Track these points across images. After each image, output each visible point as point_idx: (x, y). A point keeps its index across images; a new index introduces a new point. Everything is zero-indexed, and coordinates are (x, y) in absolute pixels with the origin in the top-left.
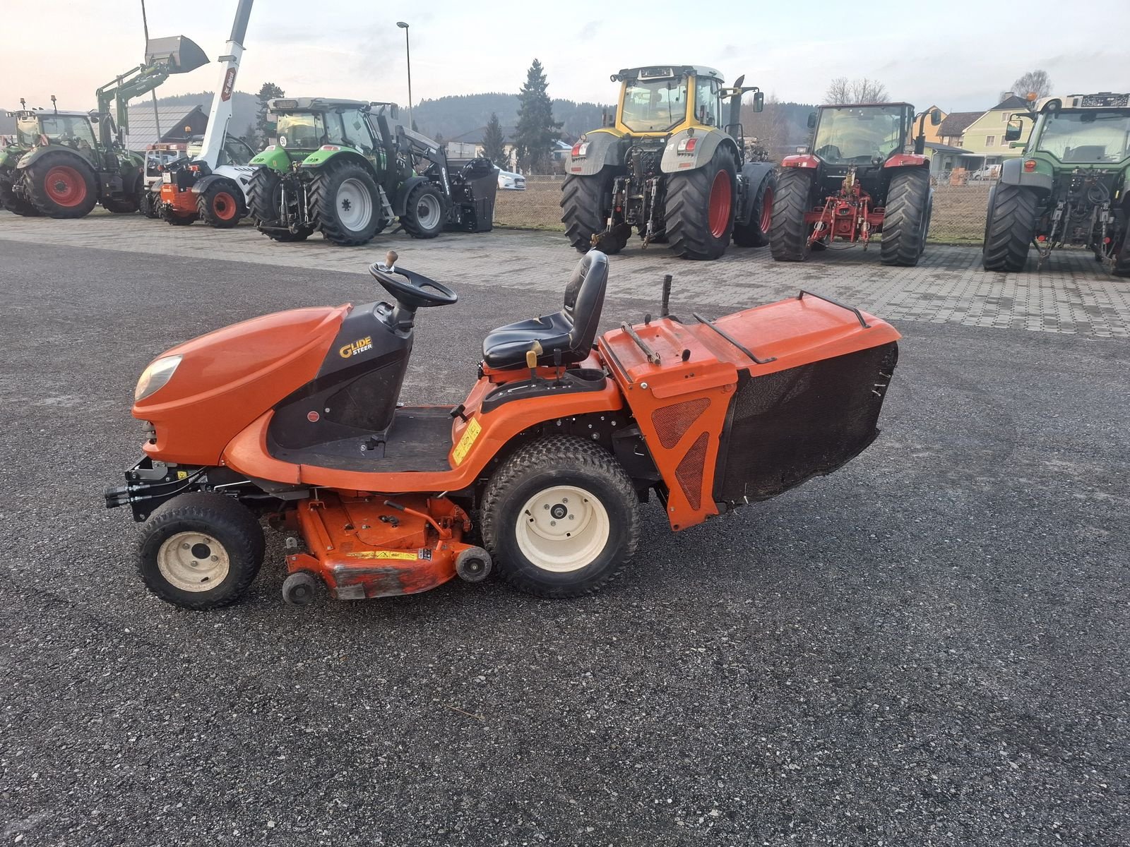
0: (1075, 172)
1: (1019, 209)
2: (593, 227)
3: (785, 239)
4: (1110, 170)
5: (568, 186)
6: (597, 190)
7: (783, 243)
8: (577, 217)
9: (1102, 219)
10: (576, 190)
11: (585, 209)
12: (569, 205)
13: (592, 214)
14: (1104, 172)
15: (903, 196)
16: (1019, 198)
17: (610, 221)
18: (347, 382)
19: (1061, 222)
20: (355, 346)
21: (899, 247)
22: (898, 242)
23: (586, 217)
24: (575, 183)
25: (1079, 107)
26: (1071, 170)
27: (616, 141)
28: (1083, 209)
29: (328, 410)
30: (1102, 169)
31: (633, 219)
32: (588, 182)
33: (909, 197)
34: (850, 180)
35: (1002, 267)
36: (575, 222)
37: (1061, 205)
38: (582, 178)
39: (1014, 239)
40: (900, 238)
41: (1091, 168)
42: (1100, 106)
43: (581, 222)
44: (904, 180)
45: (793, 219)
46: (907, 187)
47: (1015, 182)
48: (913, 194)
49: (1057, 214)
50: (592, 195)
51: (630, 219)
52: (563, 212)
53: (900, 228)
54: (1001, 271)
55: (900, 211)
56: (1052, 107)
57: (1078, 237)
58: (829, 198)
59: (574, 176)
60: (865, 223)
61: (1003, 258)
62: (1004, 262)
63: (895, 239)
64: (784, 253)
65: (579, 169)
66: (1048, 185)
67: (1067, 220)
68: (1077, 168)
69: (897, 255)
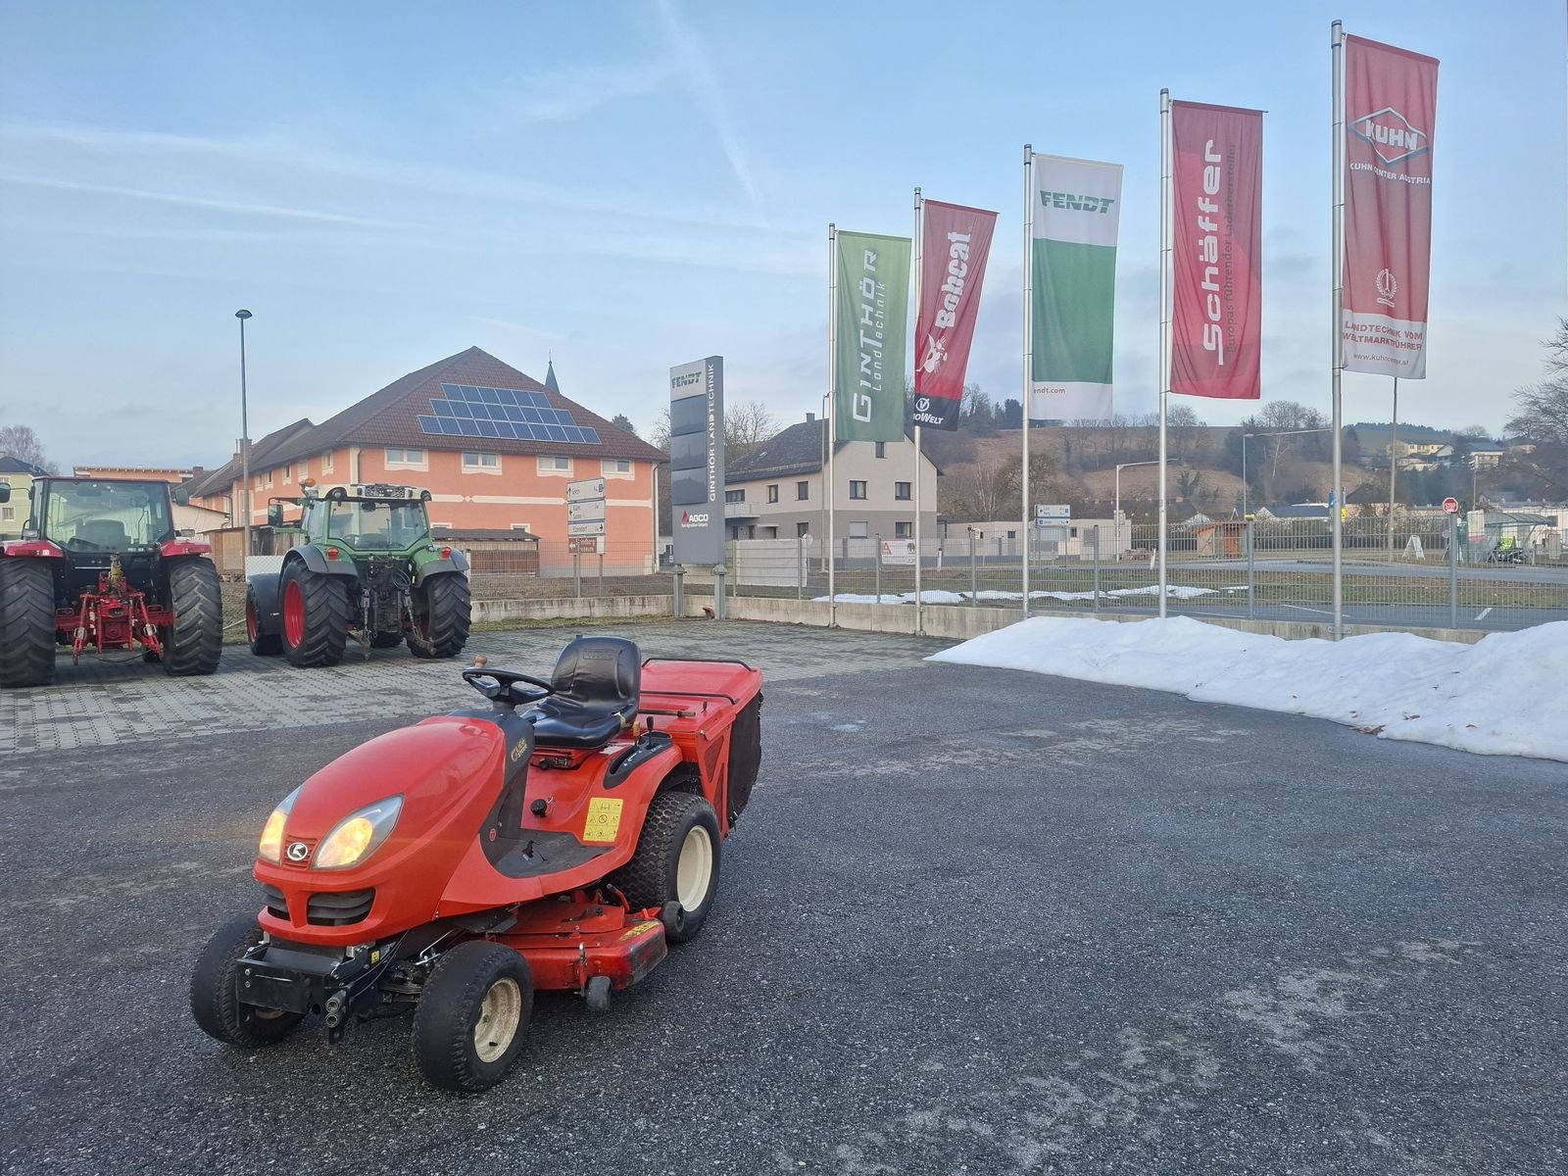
0: (371, 558)
1: (332, 598)
3: (31, 655)
4: (401, 557)
7: (26, 662)
9: (407, 604)
14: (398, 559)
15: (195, 590)
16: (329, 587)
19: (371, 610)
21: (200, 652)
22: (199, 644)
25: (363, 496)
26: (366, 557)
28: (388, 594)
30: (396, 556)
33: (203, 590)
34: (114, 571)
35: (320, 661)
37: (367, 592)
39: (333, 630)
40: (201, 640)
41: (390, 555)
42: (381, 496)
44: (189, 572)
45: (40, 625)
46: (197, 580)
47: (322, 570)
48: (208, 586)
49: (365, 602)
53: (200, 628)
54: (319, 667)
55: (196, 607)
56: (338, 495)
57: (392, 623)
58: (86, 596)
60: (148, 625)
61: (323, 651)
62: (323, 656)
63: (196, 642)
64: (26, 675)
66: (353, 572)
67: (375, 607)
68: (371, 555)
69: (197, 662)
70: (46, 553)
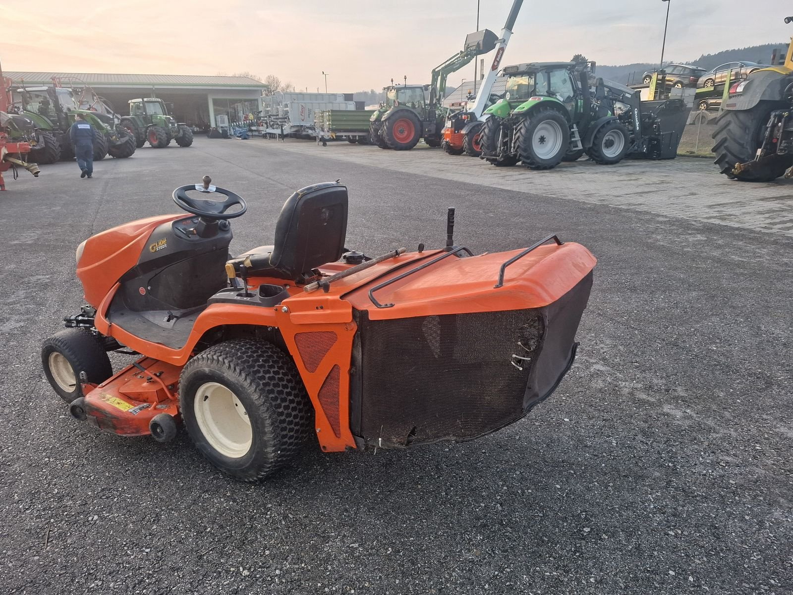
2: (742, 157)
5: (722, 120)
6: (751, 124)
8: (726, 148)
10: (728, 124)
11: (735, 140)
12: (719, 138)
13: (741, 145)
17: (759, 152)
18: (159, 270)
20: (158, 244)
23: (735, 147)
24: (729, 118)
27: (779, 77)
29: (149, 288)
31: (785, 150)
32: (742, 117)
36: (724, 152)
38: (736, 113)
43: (730, 152)
50: (745, 128)
51: (782, 150)
52: (714, 143)
59: (729, 111)
65: (734, 105)
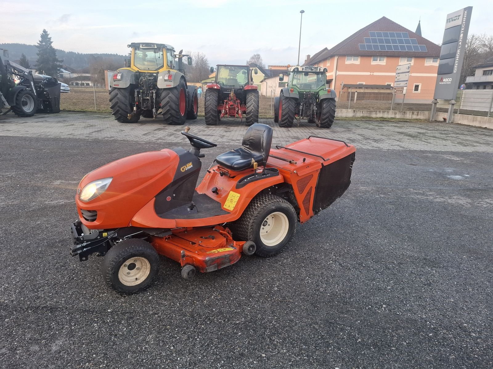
0: (305, 93)
1: (290, 105)
2: (127, 111)
3: (211, 116)
4: (315, 92)
5: (113, 92)
6: (127, 94)
7: (210, 118)
8: (119, 107)
9: (314, 109)
10: (117, 94)
11: (123, 103)
12: (114, 101)
13: (126, 105)
14: (313, 93)
15: (252, 100)
16: (289, 101)
17: (135, 108)
18: (182, 182)
19: (302, 110)
20: (186, 166)
21: (253, 120)
22: (252, 117)
23: (123, 106)
24: (116, 91)
25: (304, 70)
26: (303, 92)
27: (133, 73)
28: (308, 105)
29: (174, 195)
30: (312, 92)
31: (146, 108)
32: (122, 91)
33: (254, 101)
34: (232, 94)
35: (286, 126)
36: (118, 109)
37: (302, 104)
38: (119, 89)
39: (289, 116)
40: (253, 116)
41: (310, 91)
42: (310, 71)
43: (121, 109)
44: (251, 95)
45: (213, 108)
46: (253, 97)
47: (288, 96)
48: (255, 99)
49: (301, 107)
50: (125, 97)
51: (144, 108)
52: (111, 104)
53: (252, 112)
54: (286, 127)
55: (252, 106)
56: (296, 70)
57: (308, 115)
58: (225, 101)
59: (116, 88)
60: (240, 110)
61: (286, 123)
62: (287, 124)
63: (251, 117)
64: (211, 122)
65: (118, 85)
66: (298, 97)
67: (304, 109)
68: (305, 91)
69: (252, 122)
70: (215, 87)
